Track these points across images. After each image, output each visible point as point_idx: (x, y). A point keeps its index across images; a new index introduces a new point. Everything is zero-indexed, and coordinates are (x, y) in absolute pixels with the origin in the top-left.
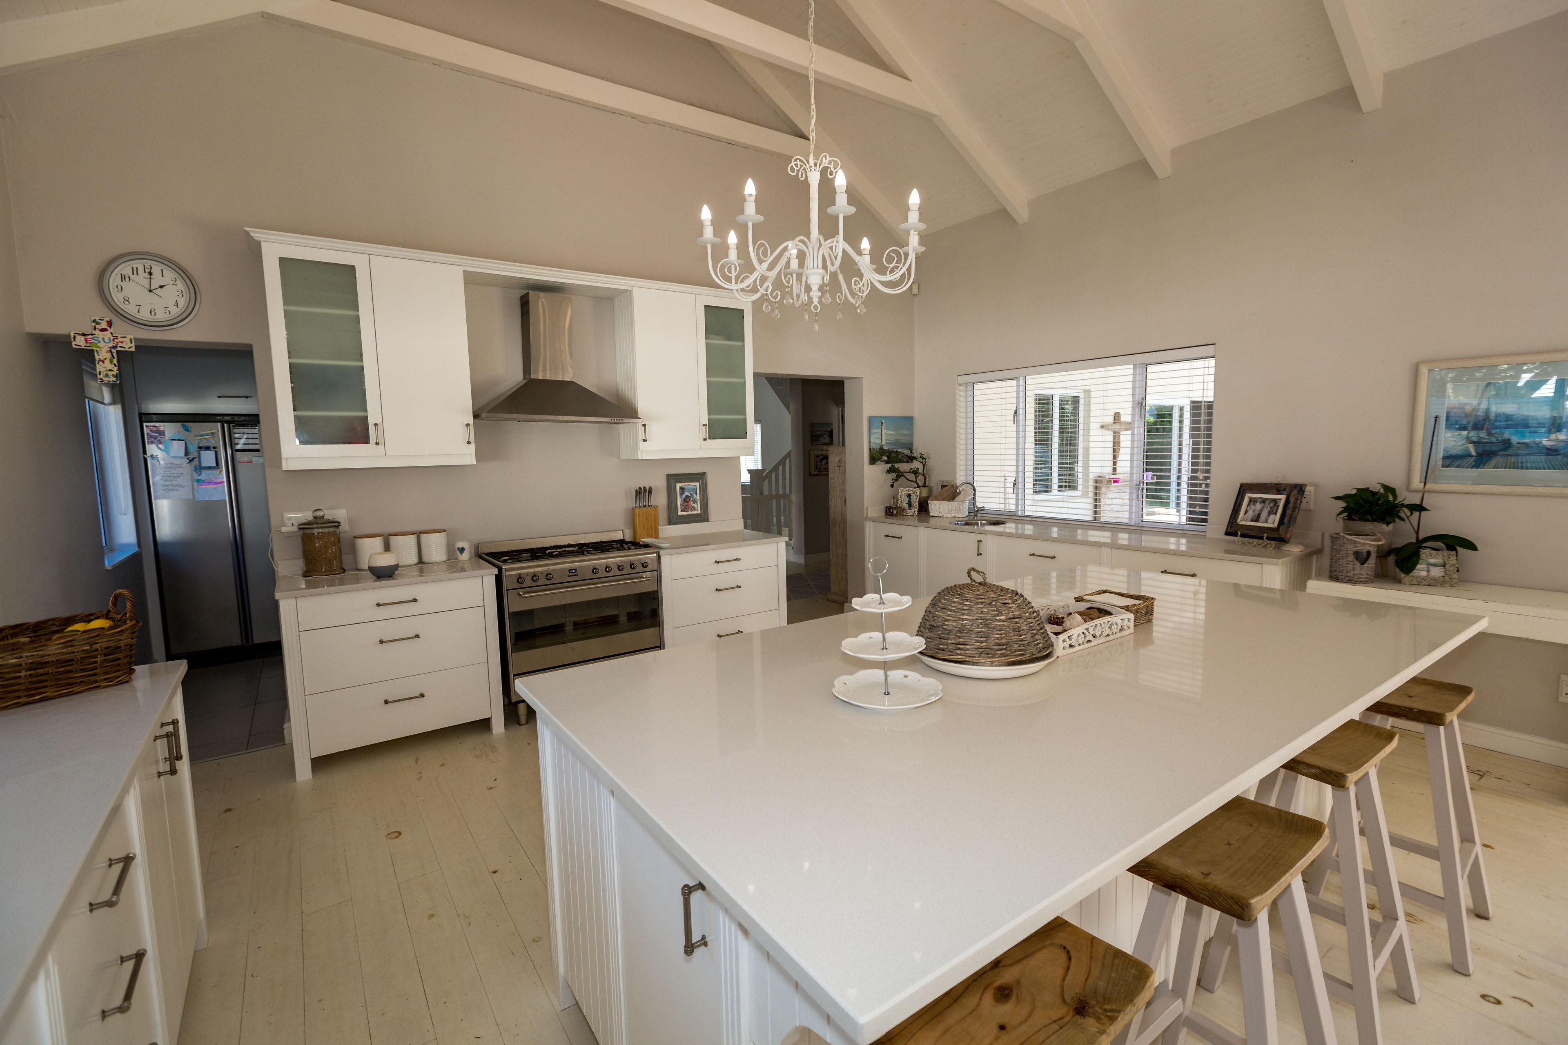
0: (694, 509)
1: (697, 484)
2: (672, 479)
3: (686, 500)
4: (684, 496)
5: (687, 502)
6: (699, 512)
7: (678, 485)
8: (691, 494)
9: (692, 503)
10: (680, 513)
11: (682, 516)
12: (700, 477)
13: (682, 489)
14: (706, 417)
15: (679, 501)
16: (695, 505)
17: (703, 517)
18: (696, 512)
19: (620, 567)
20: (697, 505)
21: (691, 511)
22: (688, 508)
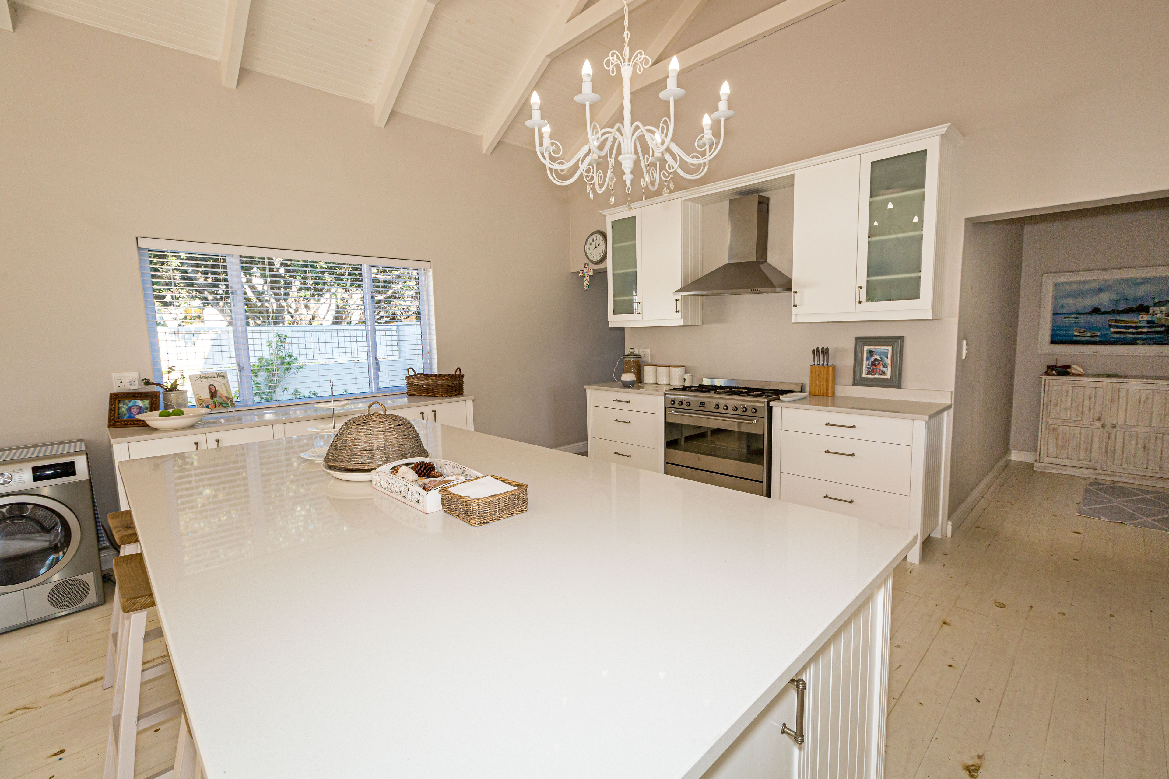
0: (883, 373)
1: (890, 348)
2: (861, 341)
3: (874, 364)
4: (872, 359)
5: (875, 366)
6: (888, 376)
7: (866, 348)
8: (881, 358)
9: (881, 367)
10: (864, 375)
11: (865, 378)
12: (897, 342)
13: (871, 352)
14: (865, 279)
15: (865, 363)
16: (885, 369)
17: (895, 382)
18: (884, 377)
19: (736, 408)
20: (887, 370)
21: (880, 374)
22: (876, 372)
